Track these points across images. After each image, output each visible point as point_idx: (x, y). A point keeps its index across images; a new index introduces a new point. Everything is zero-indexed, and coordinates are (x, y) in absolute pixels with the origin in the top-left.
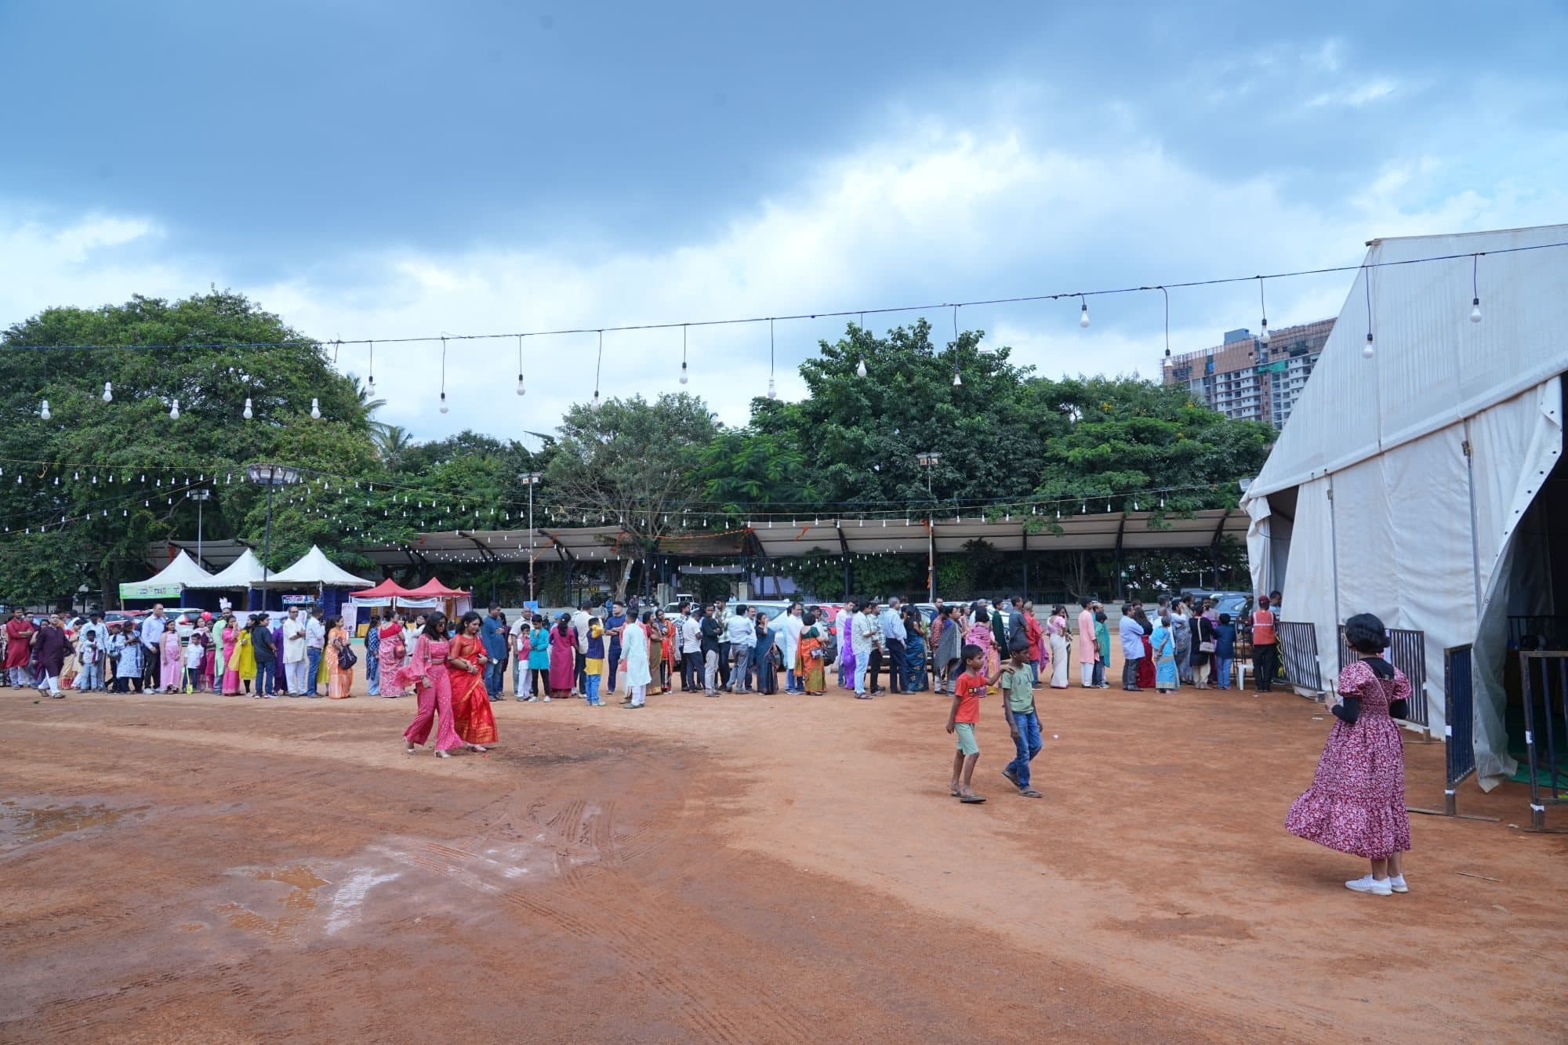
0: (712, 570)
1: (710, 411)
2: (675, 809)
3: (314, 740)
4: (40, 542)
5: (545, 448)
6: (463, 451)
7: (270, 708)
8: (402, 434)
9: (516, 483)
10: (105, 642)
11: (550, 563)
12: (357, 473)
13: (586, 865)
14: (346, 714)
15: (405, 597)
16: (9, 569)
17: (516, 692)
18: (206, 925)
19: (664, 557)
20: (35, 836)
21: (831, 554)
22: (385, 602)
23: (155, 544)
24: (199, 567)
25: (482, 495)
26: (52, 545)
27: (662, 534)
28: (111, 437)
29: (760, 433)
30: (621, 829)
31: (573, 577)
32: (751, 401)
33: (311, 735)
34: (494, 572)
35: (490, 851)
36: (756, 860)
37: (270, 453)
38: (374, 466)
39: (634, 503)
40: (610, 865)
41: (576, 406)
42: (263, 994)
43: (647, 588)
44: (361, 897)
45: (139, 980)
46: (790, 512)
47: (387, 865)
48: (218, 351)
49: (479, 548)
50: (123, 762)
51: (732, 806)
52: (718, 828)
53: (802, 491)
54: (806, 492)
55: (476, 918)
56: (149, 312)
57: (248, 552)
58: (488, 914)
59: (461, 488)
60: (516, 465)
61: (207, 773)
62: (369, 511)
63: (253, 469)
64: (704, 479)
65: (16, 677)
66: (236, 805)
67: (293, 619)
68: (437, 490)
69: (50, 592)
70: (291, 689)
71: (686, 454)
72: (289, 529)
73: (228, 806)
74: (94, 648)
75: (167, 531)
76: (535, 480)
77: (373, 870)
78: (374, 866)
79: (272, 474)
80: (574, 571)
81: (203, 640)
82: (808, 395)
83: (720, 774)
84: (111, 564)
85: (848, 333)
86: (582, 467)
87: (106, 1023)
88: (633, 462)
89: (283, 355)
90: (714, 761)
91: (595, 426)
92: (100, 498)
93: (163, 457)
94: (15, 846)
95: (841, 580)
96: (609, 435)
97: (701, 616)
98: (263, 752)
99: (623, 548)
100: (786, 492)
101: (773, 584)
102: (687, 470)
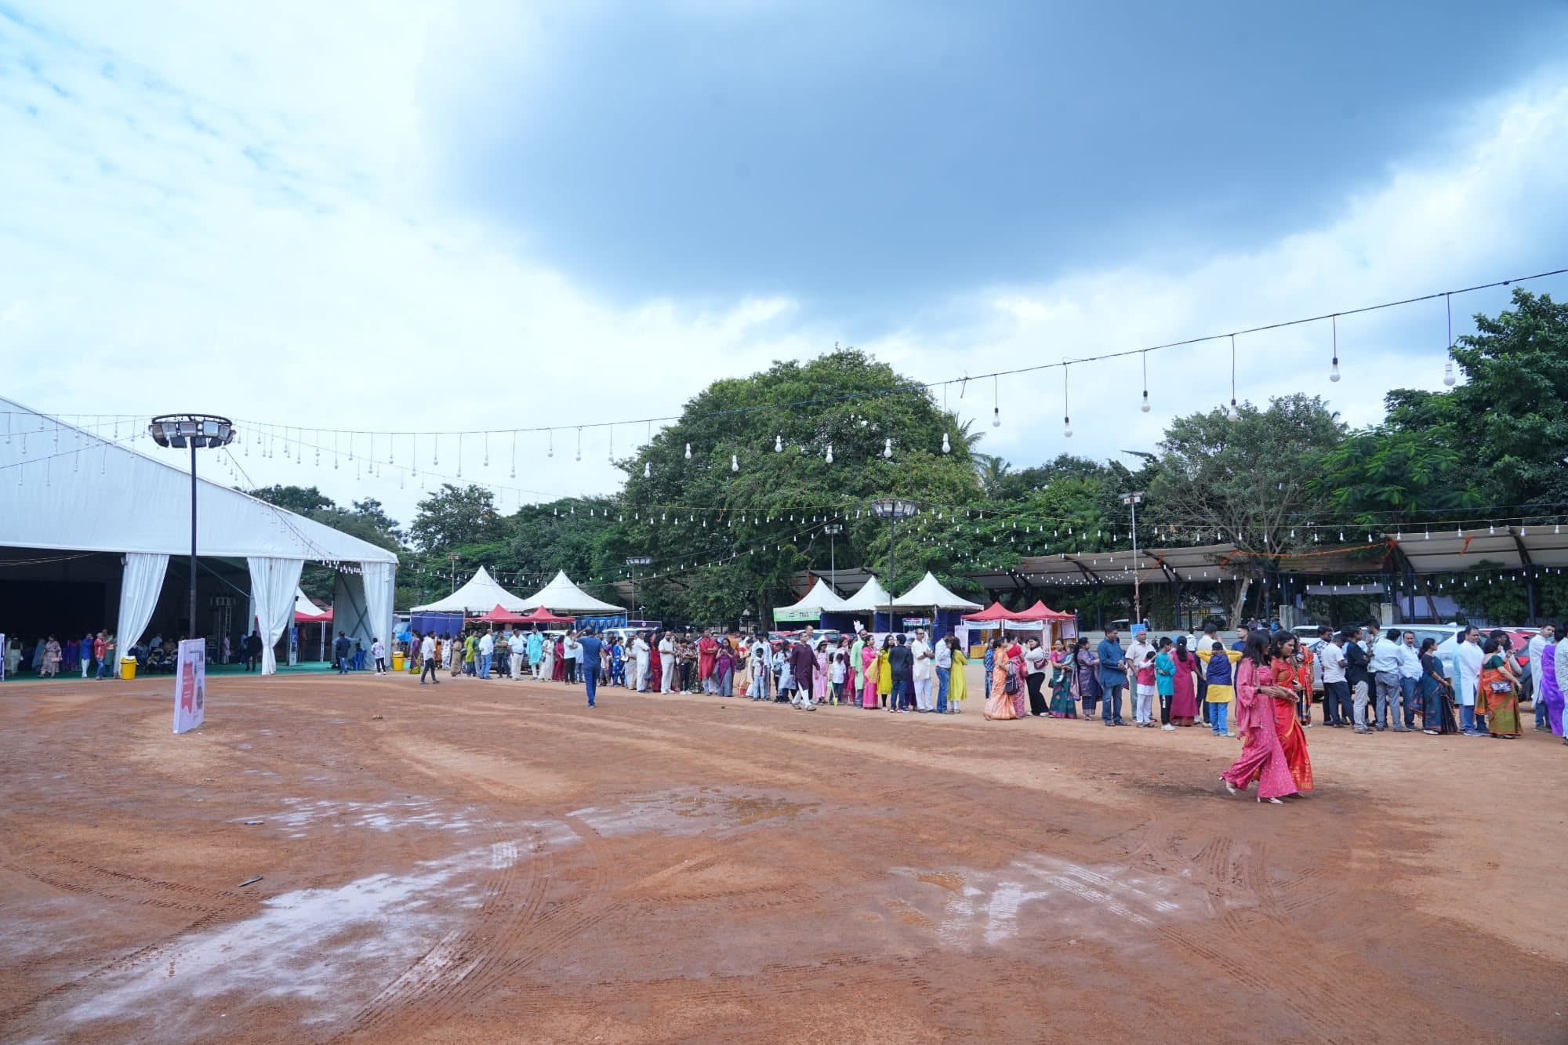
0: (1348, 589)
1: (1330, 409)
2: (1341, 858)
3: (946, 754)
4: (715, 574)
5: (1145, 465)
6: (1062, 475)
7: (904, 722)
8: (1001, 463)
9: (1117, 504)
10: (770, 660)
11: (1157, 584)
12: (963, 502)
13: (1243, 909)
14: (970, 731)
15: (1012, 619)
16: (695, 597)
17: (1135, 718)
18: (882, 918)
19: (1287, 576)
20: (739, 820)
21: (1505, 567)
22: (995, 626)
23: (798, 573)
24: (833, 593)
25: (1083, 517)
26: (724, 576)
27: (1283, 551)
28: (765, 482)
29: (1402, 431)
30: (1277, 875)
31: (1181, 598)
32: (1385, 396)
33: (944, 750)
34: (1099, 595)
35: (1136, 881)
36: (1459, 931)
37: (887, 489)
38: (977, 495)
39: (1247, 518)
40: (1272, 913)
41: (1178, 420)
42: (940, 990)
43: (1267, 611)
44: (1014, 911)
45: (835, 957)
46: (1444, 519)
47: (1032, 883)
48: (843, 401)
49: (1081, 571)
50: (794, 763)
51: (1414, 863)
52: (1400, 886)
53: (1462, 496)
54: (1466, 497)
55: (1130, 949)
56: (787, 375)
57: (873, 580)
58: (1143, 947)
59: (1060, 511)
60: (1117, 486)
61: (860, 778)
62: (976, 538)
63: (877, 503)
64: (1331, 487)
65: (707, 685)
66: (889, 810)
67: (920, 640)
68: (1038, 515)
69: (723, 615)
70: (920, 706)
71: (1306, 461)
72: (906, 558)
73: (883, 809)
74: (762, 663)
75: (807, 562)
76: (1137, 500)
77: (1021, 886)
78: (1021, 882)
79: (893, 508)
80: (1183, 591)
81: (844, 658)
82: (1462, 380)
83: (1390, 823)
84: (766, 591)
85: (1515, 302)
86: (1187, 484)
87: (815, 991)
88: (1244, 474)
89: (896, 399)
90: (1380, 807)
91: (1200, 439)
92: (757, 536)
93: (803, 496)
94: (725, 827)
95: (1523, 599)
96: (1216, 447)
97: (1344, 641)
98: (904, 762)
99: (1237, 568)
100: (1439, 497)
101: (1427, 605)
102: (1310, 477)
